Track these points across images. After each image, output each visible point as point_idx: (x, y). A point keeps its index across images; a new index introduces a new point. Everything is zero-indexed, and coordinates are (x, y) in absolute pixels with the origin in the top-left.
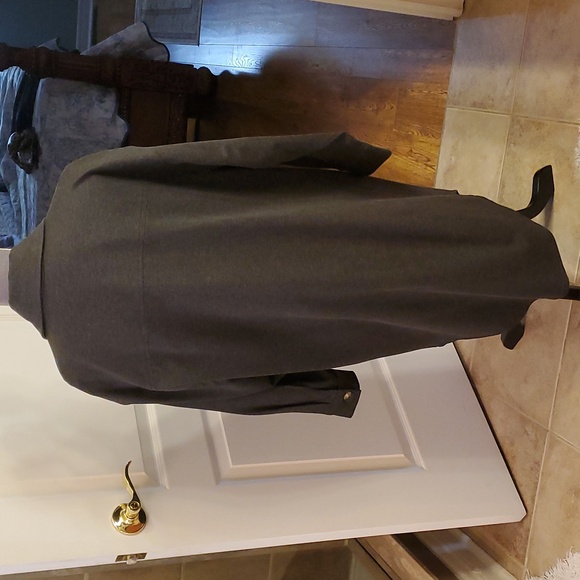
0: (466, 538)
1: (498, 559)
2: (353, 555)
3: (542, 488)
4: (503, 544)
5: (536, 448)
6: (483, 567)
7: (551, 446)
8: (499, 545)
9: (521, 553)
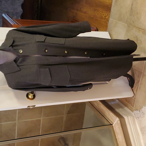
0: (117, 100)
1: (126, 106)
2: (87, 104)
3: (140, 88)
4: (128, 102)
5: (138, 77)
6: (122, 107)
7: (143, 77)
8: (127, 102)
9: (133, 104)
